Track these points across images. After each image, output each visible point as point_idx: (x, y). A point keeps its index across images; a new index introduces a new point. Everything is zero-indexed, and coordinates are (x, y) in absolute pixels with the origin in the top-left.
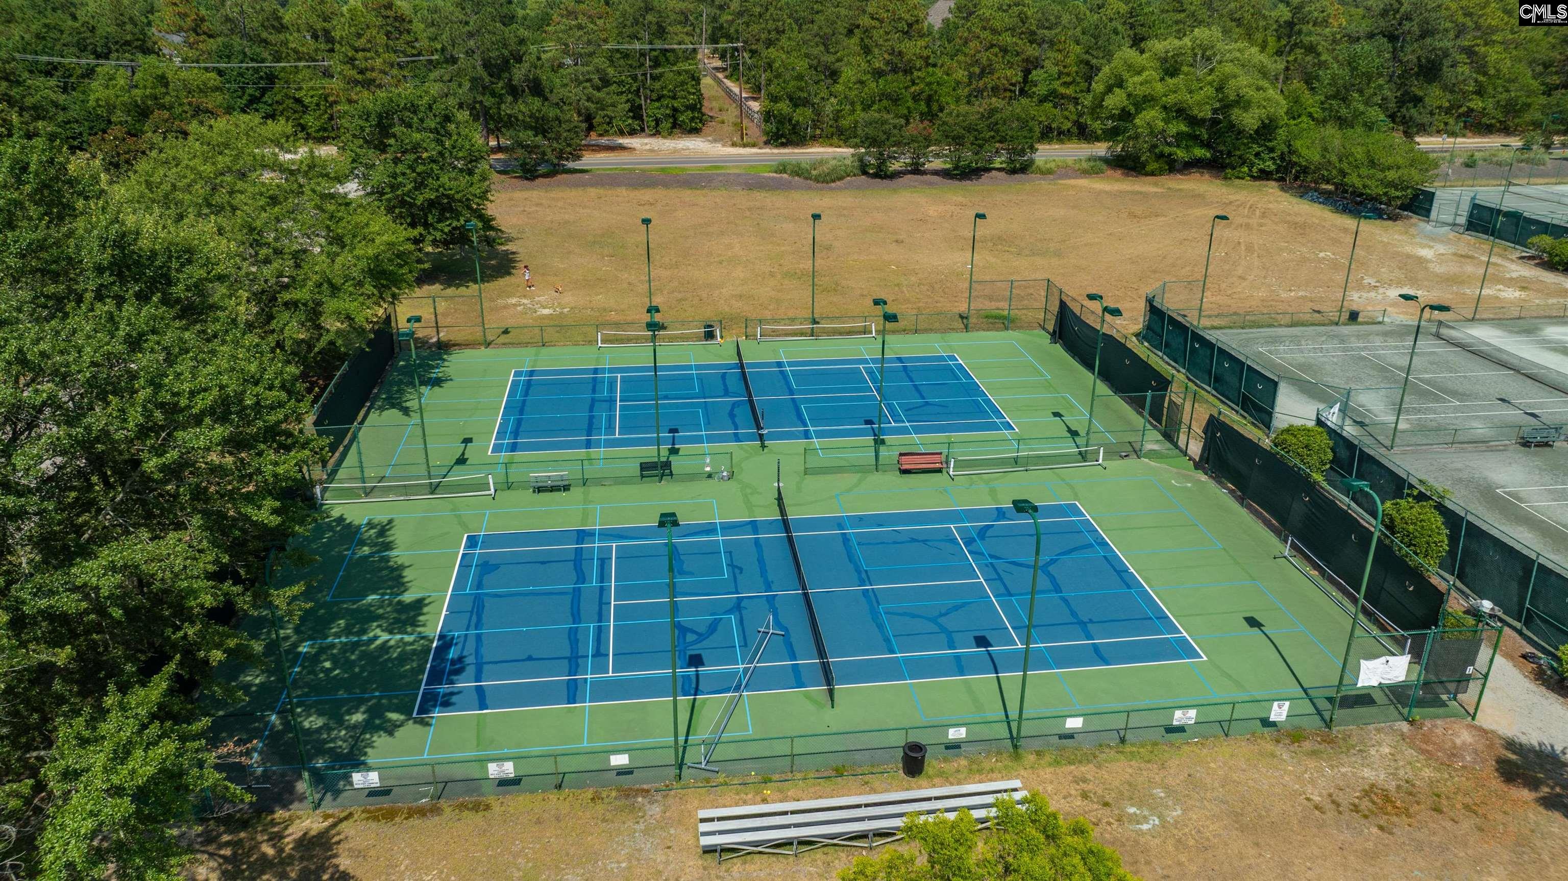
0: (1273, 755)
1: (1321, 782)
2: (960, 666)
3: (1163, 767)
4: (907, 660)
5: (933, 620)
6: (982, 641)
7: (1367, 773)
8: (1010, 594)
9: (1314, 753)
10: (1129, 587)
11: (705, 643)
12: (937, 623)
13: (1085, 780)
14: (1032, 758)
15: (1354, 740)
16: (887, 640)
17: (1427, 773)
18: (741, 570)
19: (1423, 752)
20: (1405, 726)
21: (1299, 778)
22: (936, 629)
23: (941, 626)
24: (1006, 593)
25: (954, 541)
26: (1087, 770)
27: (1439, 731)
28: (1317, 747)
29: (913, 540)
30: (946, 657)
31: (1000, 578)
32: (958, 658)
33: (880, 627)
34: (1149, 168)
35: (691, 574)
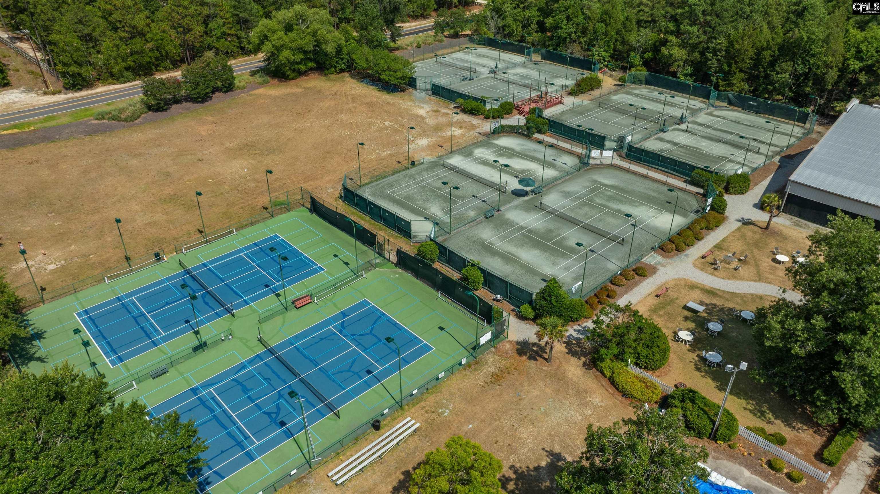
0: (466, 375)
1: (481, 378)
2: (368, 385)
3: (441, 393)
4: (350, 390)
5: (349, 371)
6: (369, 372)
7: (490, 369)
8: (367, 349)
9: (476, 369)
10: (400, 330)
11: (281, 415)
12: (351, 371)
13: (424, 407)
14: (407, 407)
15: (483, 360)
16: (340, 385)
17: (503, 362)
18: (269, 379)
19: (500, 356)
20: (493, 349)
21: (475, 380)
22: (352, 374)
23: (353, 372)
24: (365, 349)
25: (335, 333)
26: (423, 404)
27: (501, 347)
28: (476, 366)
29: (322, 339)
30: (361, 383)
31: (360, 344)
32: (365, 382)
33: (334, 381)
34: (291, 77)
35: (252, 389)
